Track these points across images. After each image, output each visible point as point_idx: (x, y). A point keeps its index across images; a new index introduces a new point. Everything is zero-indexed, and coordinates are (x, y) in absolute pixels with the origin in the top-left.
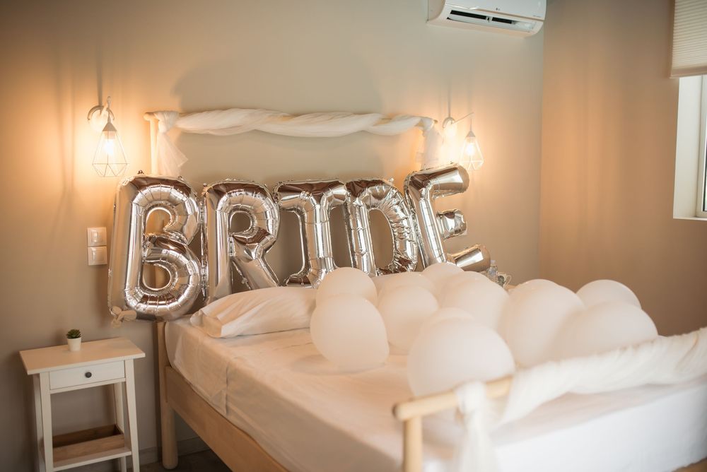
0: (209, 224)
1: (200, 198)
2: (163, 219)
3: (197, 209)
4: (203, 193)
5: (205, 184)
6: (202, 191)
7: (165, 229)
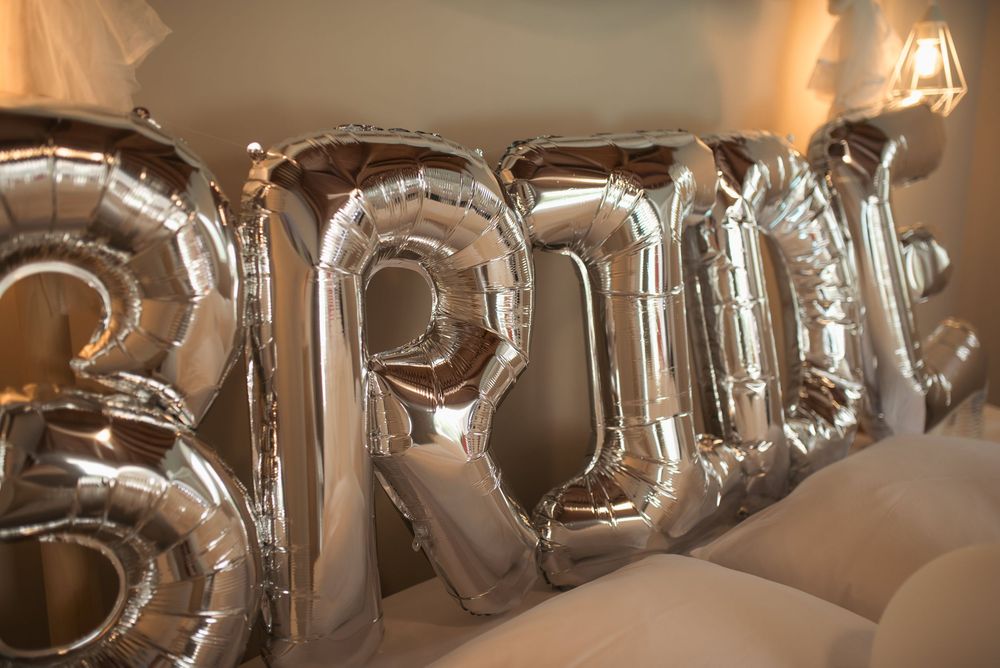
0: (281, 331)
1: (237, 211)
2: (64, 310)
3: (228, 253)
4: (251, 188)
5: (254, 147)
6: (246, 178)
7: (79, 365)
